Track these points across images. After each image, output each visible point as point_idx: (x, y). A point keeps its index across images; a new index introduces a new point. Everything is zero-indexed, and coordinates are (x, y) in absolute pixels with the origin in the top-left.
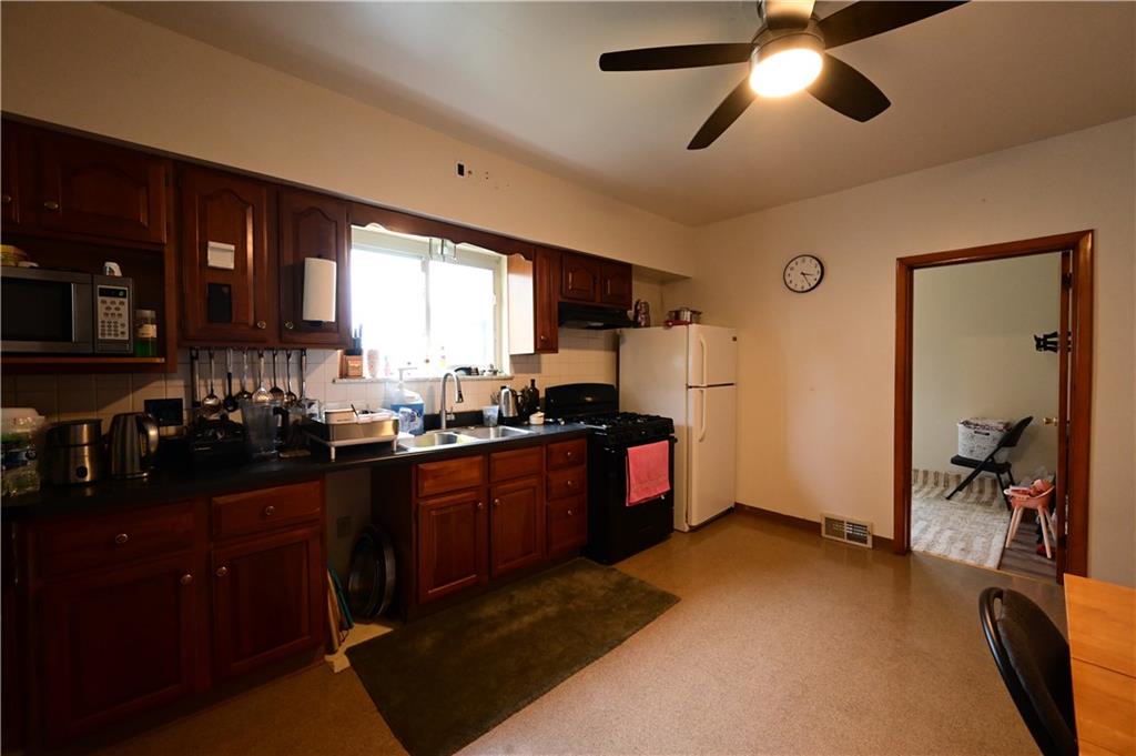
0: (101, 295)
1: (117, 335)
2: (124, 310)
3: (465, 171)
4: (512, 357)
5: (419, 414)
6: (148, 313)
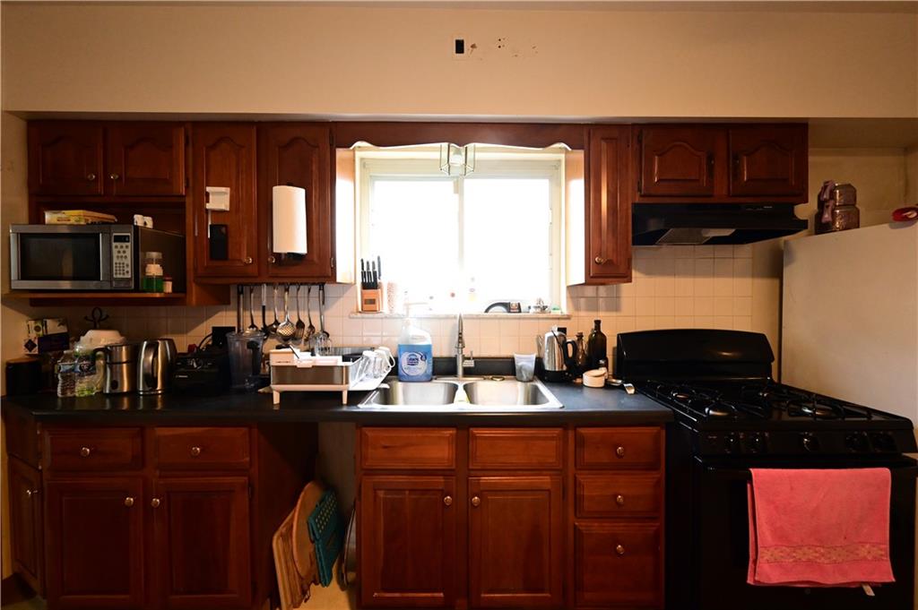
0: (115, 241)
1: (124, 274)
2: (129, 253)
3: (467, 47)
4: (570, 288)
5: (424, 357)
6: (154, 255)
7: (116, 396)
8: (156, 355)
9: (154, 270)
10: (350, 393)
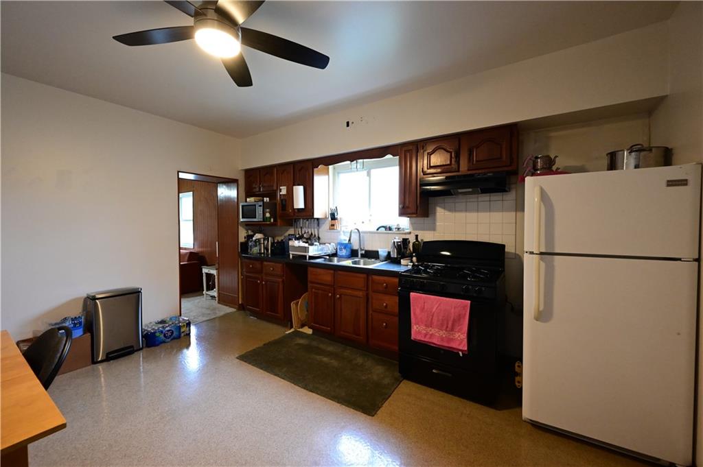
3: (350, 124)
5: (345, 248)
6: (268, 210)
7: (260, 253)
8: (268, 241)
9: (268, 215)
10: (309, 256)
